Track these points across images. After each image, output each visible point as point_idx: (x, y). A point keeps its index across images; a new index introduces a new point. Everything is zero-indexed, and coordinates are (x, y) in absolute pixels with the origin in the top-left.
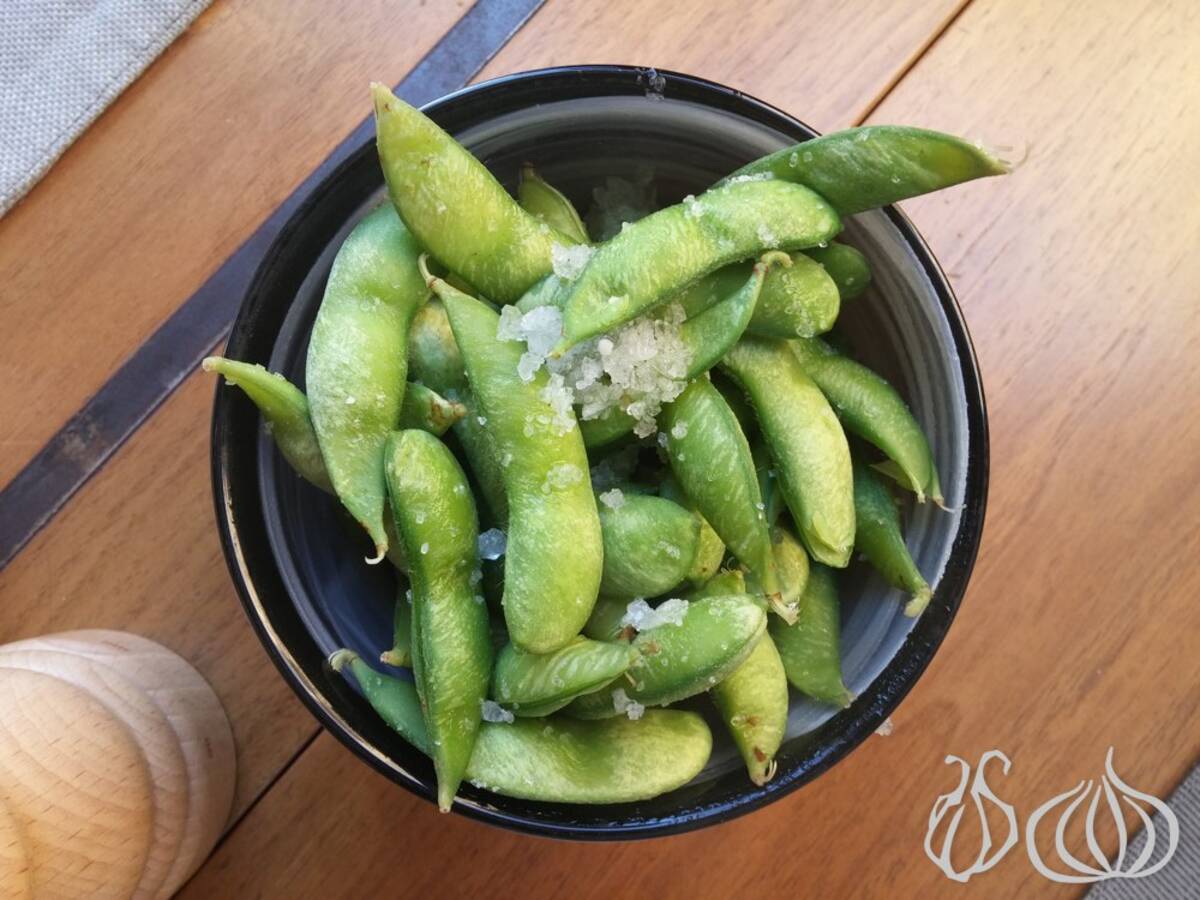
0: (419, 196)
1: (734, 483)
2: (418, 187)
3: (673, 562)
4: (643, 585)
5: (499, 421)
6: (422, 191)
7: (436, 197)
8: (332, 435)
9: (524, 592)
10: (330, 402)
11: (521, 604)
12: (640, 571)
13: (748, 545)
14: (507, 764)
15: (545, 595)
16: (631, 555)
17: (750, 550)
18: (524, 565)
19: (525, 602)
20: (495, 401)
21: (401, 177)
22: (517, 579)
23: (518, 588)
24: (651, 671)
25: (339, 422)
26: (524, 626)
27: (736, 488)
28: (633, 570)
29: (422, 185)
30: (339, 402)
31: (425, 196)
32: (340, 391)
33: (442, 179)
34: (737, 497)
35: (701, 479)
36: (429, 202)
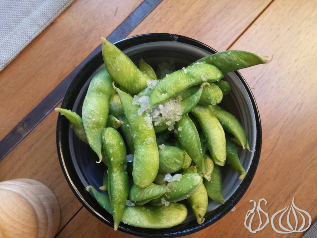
0: (113, 66)
1: (194, 143)
2: (113, 64)
3: (178, 164)
4: (169, 170)
5: (132, 126)
6: (114, 65)
7: (117, 67)
8: (88, 129)
9: (138, 171)
10: (88, 120)
11: (137, 174)
12: (169, 166)
13: (198, 160)
14: (133, 217)
15: (144, 172)
16: (167, 162)
17: (198, 161)
18: (138, 164)
19: (138, 174)
20: (132, 120)
21: (108, 62)
22: (136, 168)
23: (137, 170)
24: (171, 193)
25: (90, 125)
26: (138, 180)
27: (195, 145)
28: (167, 166)
29: (114, 64)
30: (90, 120)
31: (114, 67)
32: (91, 117)
33: (119, 62)
34: (195, 147)
35: (185, 142)
36: (115, 68)
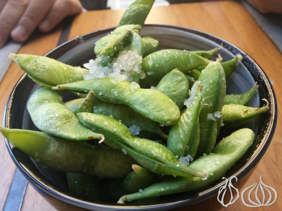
0: (39, 69)
1: (174, 53)
2: (37, 67)
6: (39, 67)
7: (44, 66)
8: (59, 128)
9: (154, 108)
10: (51, 121)
16: (171, 90)
19: (157, 110)
21: (31, 68)
22: (149, 108)
23: (151, 109)
25: (58, 124)
26: (163, 115)
27: (176, 53)
30: (54, 119)
31: (41, 68)
32: (52, 115)
33: (42, 61)
34: (178, 55)
36: (43, 68)
